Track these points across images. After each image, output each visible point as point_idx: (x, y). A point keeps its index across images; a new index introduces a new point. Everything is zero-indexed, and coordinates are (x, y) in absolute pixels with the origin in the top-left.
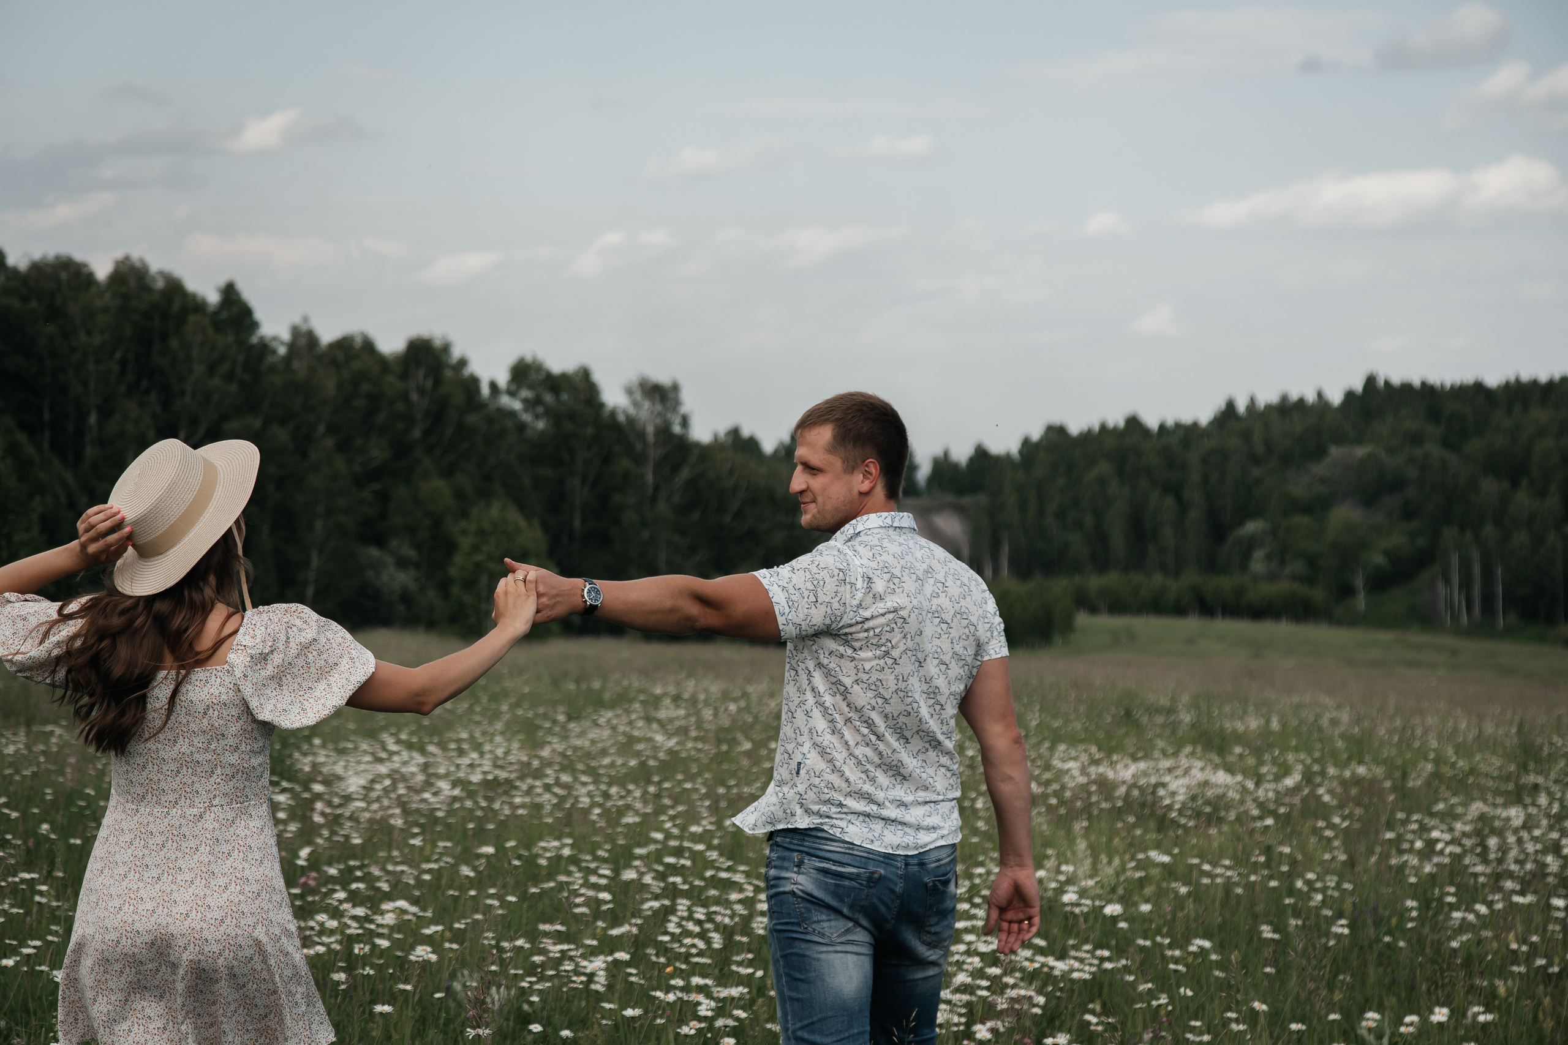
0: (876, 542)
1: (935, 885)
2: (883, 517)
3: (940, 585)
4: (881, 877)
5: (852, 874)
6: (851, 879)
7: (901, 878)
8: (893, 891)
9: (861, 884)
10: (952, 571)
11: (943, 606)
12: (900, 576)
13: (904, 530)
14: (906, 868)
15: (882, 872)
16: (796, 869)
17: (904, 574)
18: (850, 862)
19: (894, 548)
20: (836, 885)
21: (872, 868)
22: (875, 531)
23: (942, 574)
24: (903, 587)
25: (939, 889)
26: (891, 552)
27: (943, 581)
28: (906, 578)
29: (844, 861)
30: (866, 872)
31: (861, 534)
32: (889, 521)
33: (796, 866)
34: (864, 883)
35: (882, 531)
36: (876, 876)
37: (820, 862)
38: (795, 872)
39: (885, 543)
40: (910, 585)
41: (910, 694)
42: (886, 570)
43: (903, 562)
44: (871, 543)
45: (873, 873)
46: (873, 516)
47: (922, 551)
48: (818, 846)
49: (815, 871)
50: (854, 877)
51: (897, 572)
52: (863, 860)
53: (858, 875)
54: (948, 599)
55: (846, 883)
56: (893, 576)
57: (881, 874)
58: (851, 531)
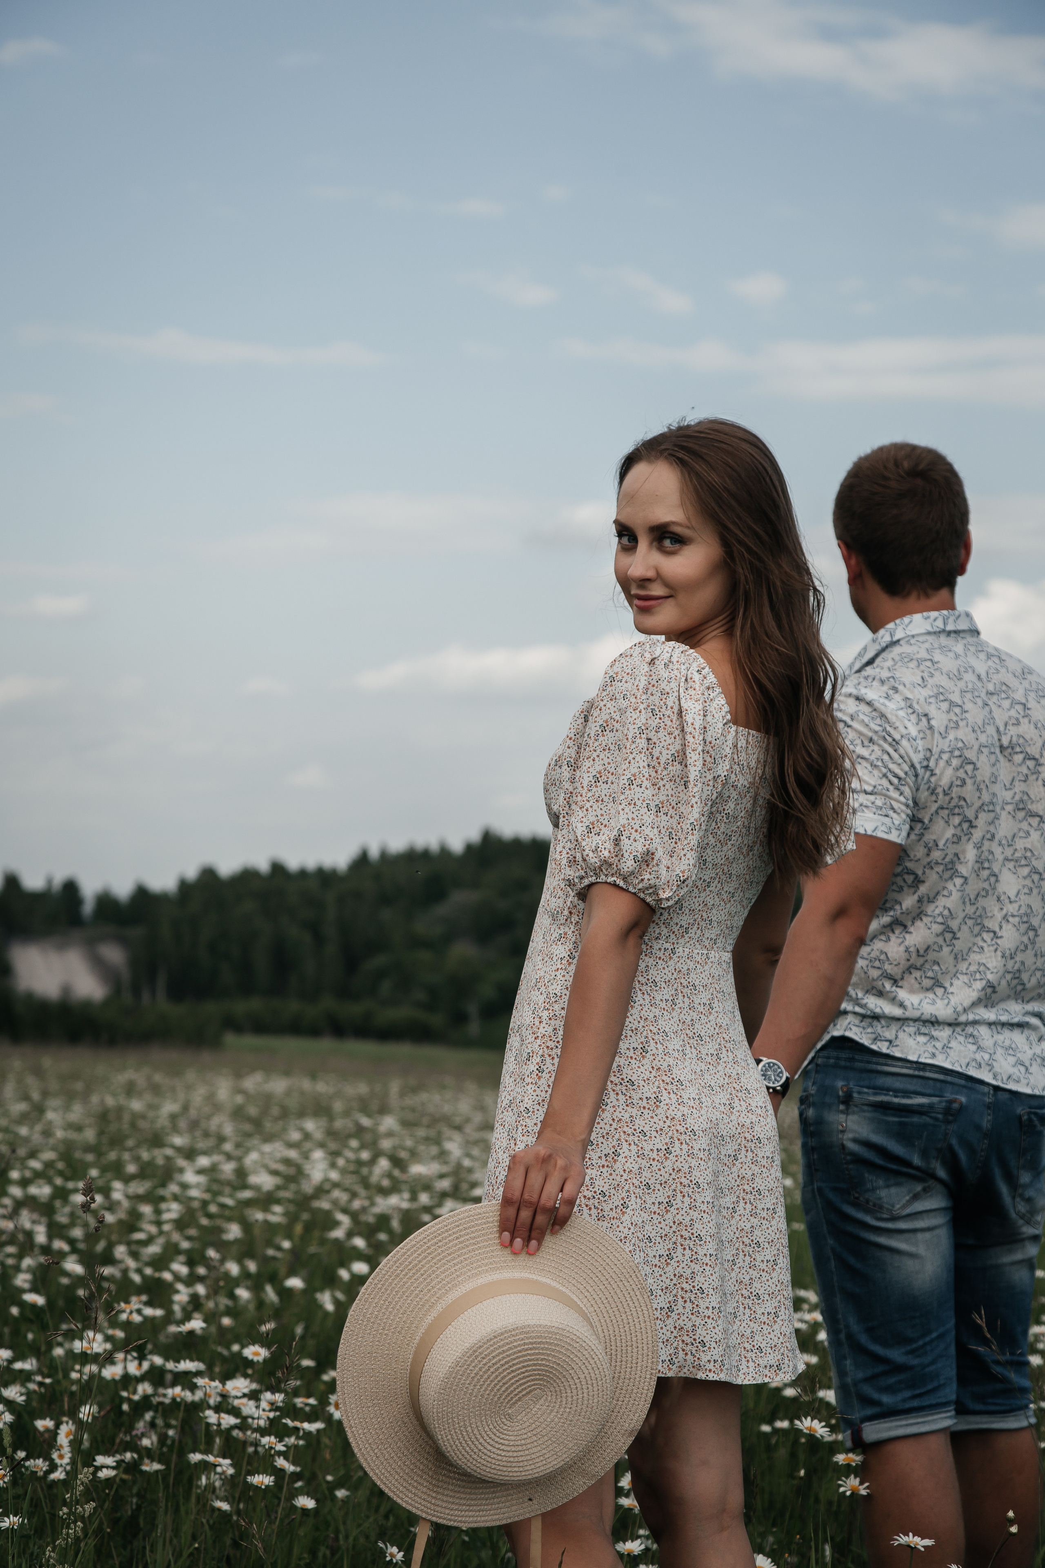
0: (923, 654)
1: (1030, 1120)
2: (932, 618)
3: (1019, 708)
4: (962, 1108)
5: (921, 1105)
6: (921, 1113)
7: (989, 1108)
8: (978, 1127)
9: (936, 1119)
10: (1034, 686)
11: (1027, 737)
12: (960, 703)
13: (962, 635)
14: (994, 1095)
15: (963, 1099)
16: (842, 1107)
17: (966, 700)
18: (919, 1089)
19: (947, 663)
20: (901, 1124)
21: (949, 1096)
22: (921, 639)
23: (1021, 692)
24: (966, 719)
25: (1035, 1126)
26: (944, 671)
27: (1024, 701)
28: (968, 706)
29: (911, 1087)
30: (941, 1102)
31: (901, 642)
32: (940, 624)
33: (843, 1103)
34: (940, 1116)
35: (930, 638)
36: (956, 1106)
37: (875, 1094)
38: (842, 1112)
39: (937, 657)
40: (975, 714)
41: (986, 865)
42: (942, 698)
43: (961, 684)
44: (919, 656)
45: (951, 1102)
46: (917, 617)
47: (990, 663)
48: (874, 1067)
49: (870, 1109)
50: (925, 1109)
51: (956, 698)
52: (938, 1085)
53: (931, 1106)
54: (1032, 726)
55: (916, 1119)
56: (952, 704)
57: (961, 1103)
58: (888, 639)
